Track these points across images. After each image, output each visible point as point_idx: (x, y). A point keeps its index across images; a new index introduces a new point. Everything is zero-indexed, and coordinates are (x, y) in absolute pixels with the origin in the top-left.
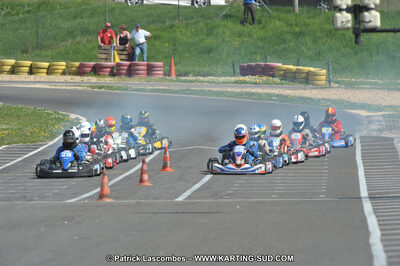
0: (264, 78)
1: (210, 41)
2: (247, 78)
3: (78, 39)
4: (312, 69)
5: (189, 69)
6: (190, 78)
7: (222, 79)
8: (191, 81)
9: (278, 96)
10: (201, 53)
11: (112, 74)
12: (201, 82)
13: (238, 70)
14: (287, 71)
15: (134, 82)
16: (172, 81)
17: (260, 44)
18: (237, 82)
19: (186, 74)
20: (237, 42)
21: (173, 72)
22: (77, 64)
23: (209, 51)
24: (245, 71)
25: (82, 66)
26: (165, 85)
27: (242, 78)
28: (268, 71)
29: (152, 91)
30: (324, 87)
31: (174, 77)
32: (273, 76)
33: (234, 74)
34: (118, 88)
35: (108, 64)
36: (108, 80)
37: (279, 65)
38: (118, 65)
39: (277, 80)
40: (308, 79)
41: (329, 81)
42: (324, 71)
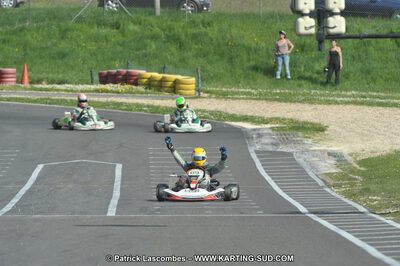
0: (127, 87)
1: (64, 45)
2: (109, 87)
4: (179, 77)
5: (43, 76)
6: (44, 85)
7: (81, 87)
9: (148, 106)
10: (54, 58)
12: (58, 90)
13: (96, 78)
14: (151, 80)
16: (26, 89)
17: (119, 49)
18: (97, 91)
19: (39, 81)
20: (92, 47)
21: (26, 78)
23: (63, 56)
24: (105, 79)
26: (19, 94)
27: (103, 87)
28: (127, 79)
30: (194, 97)
31: (27, 85)
32: (136, 84)
33: (92, 83)
37: (143, 72)
39: (141, 89)
40: (175, 88)
41: (198, 91)
42: (193, 80)
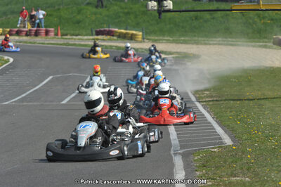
0: (109, 37)
1: (79, 17)
2: (99, 37)
3: (9, 16)
4: (134, 32)
5: (68, 32)
6: (69, 37)
7: (86, 37)
8: (69, 39)
9: (116, 47)
10: (74, 23)
11: (27, 35)
12: (74, 39)
13: (94, 33)
14: (121, 33)
15: (38, 39)
17: (106, 18)
18: (93, 39)
19: (66, 35)
20: (93, 18)
21: (59, 33)
22: (8, 30)
23: (78, 22)
24: (98, 33)
25: (10, 31)
26: (55, 41)
27: (96, 37)
28: (110, 33)
29: (48, 44)
30: (141, 42)
31: (60, 37)
32: (113, 36)
33: (92, 35)
34: (30, 43)
35: (24, 29)
36: (25, 38)
37: (116, 30)
38: (30, 30)
39: (115, 38)
40: (132, 38)
41: (143, 38)
42: (141, 33)
